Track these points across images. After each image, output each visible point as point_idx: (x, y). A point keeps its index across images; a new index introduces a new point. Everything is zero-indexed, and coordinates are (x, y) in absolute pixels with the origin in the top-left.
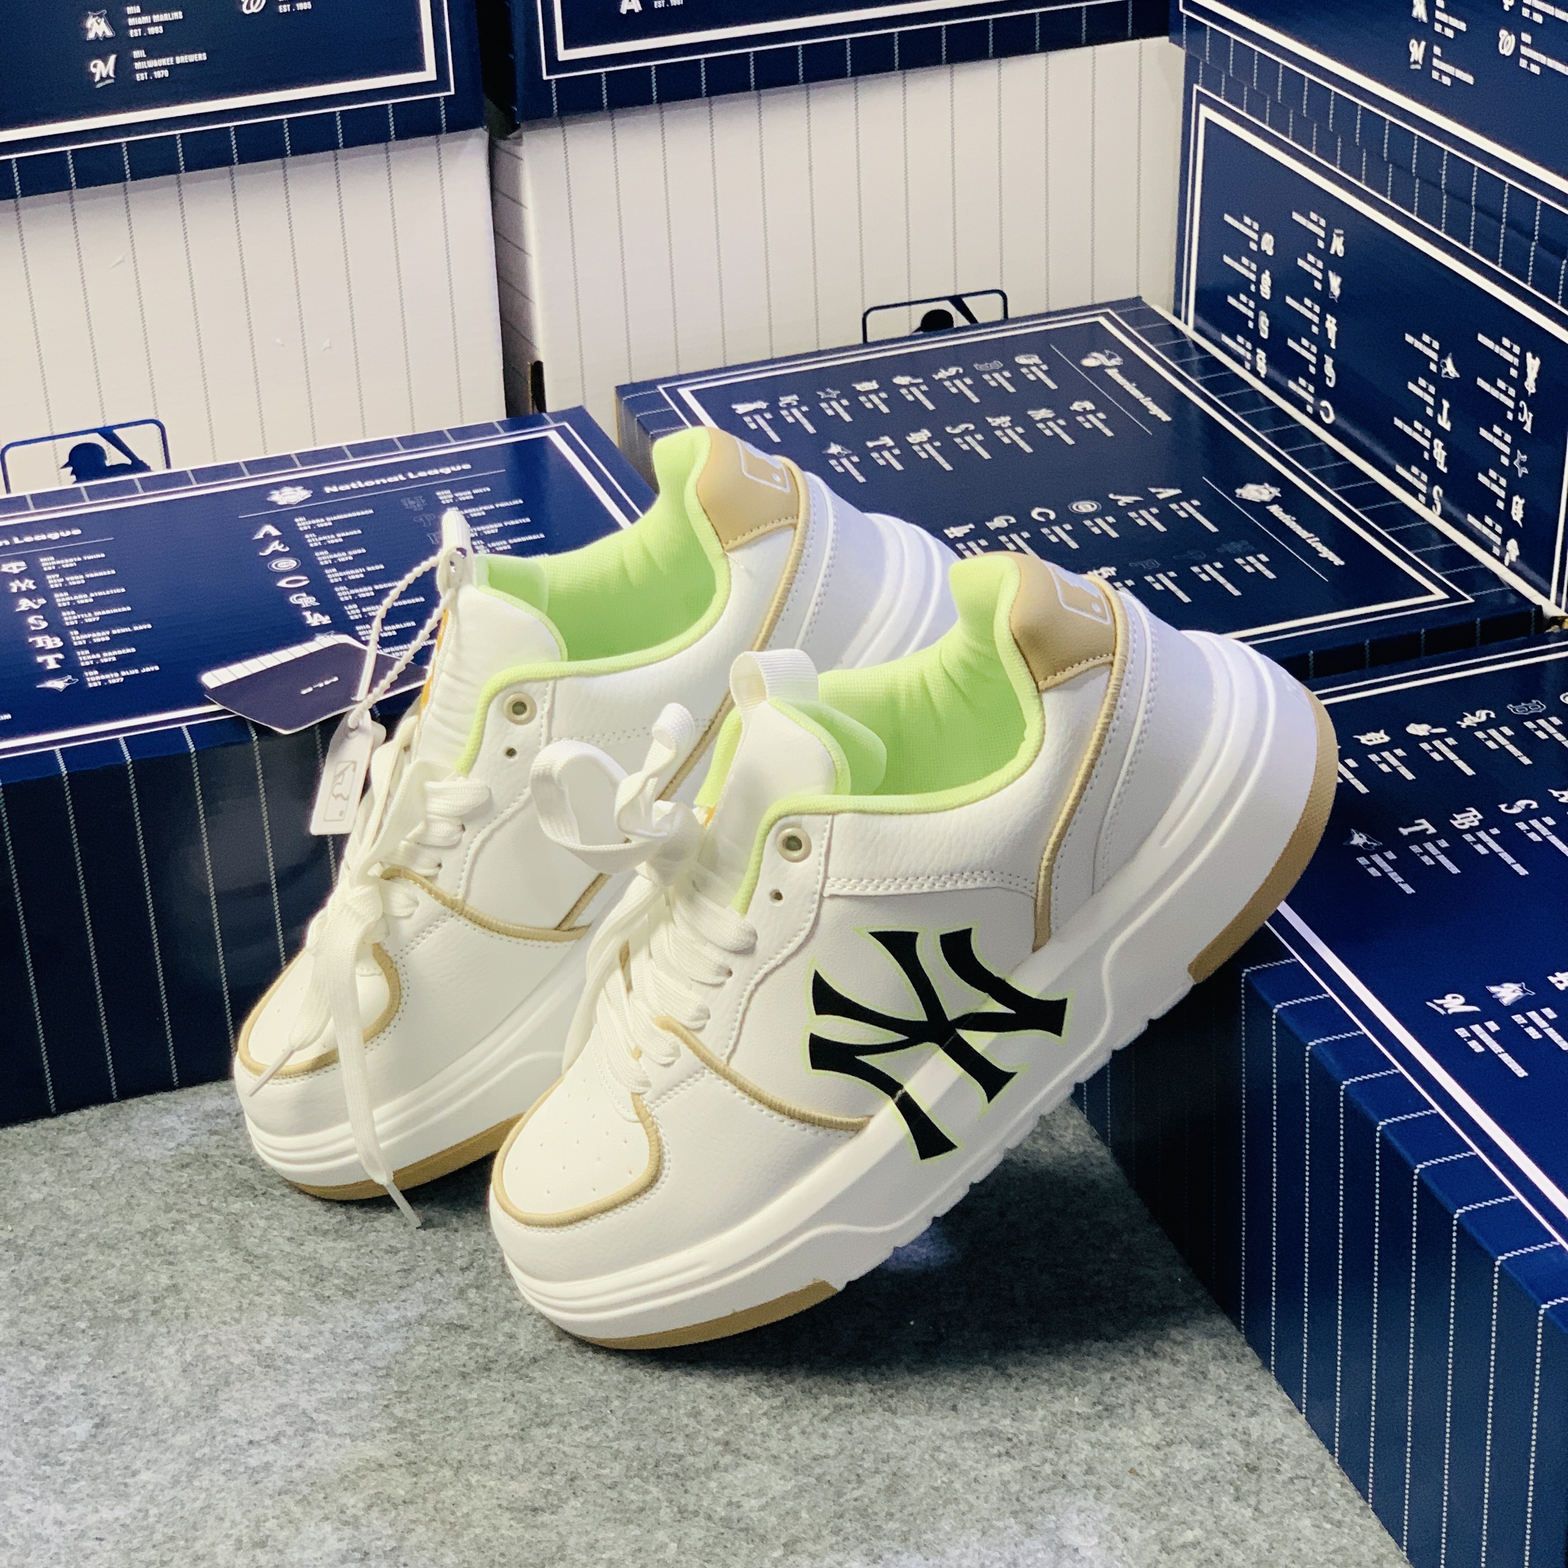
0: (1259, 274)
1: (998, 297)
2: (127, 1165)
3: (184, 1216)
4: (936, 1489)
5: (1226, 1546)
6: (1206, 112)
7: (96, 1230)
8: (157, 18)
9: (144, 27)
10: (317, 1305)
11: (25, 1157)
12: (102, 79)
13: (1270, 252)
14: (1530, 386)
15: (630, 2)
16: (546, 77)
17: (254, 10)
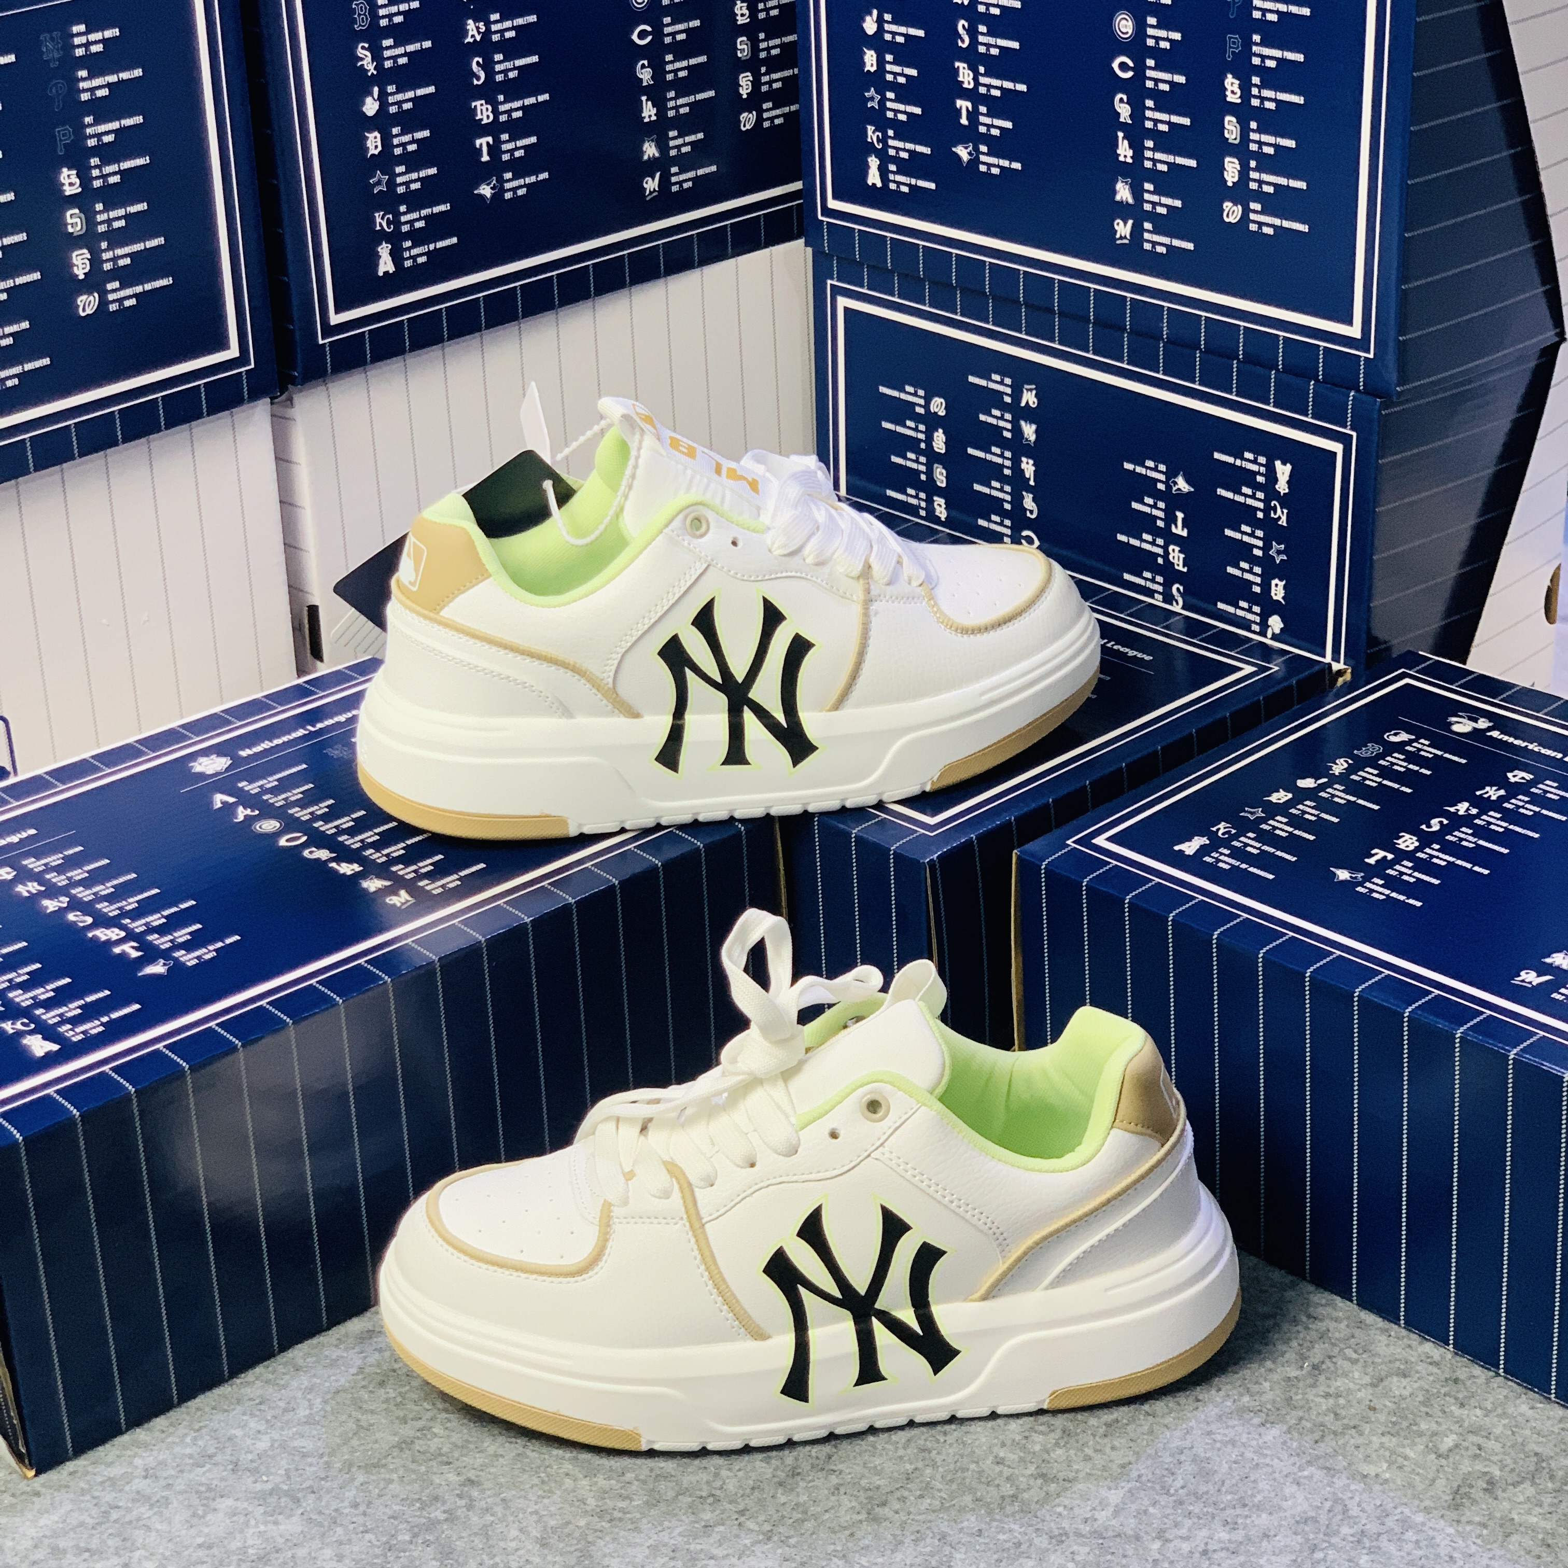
0: (930, 432)
2: (329, 1396)
4: (1235, 1462)
5: (1481, 1441)
6: (843, 302)
8: (7, 330)
11: (221, 1416)
13: (942, 413)
14: (1282, 487)
15: (386, 265)
16: (321, 342)
17: (89, 311)
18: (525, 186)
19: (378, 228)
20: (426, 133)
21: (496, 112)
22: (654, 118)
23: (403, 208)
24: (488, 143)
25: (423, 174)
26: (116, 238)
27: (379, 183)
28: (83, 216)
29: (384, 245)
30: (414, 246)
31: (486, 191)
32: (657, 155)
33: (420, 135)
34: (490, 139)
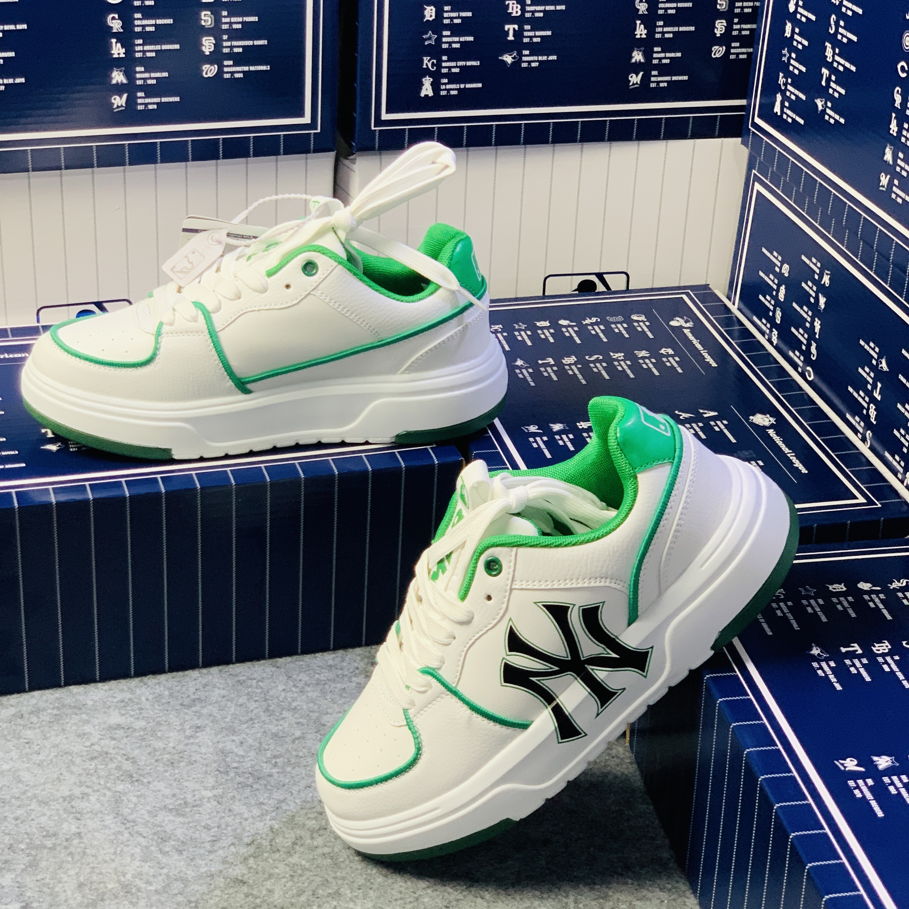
0: (779, 286)
1: (624, 276)
3: (89, 791)
6: (758, 187)
7: (37, 792)
8: (153, 75)
9: (145, 79)
10: (160, 856)
12: (118, 107)
13: (786, 275)
15: (427, 90)
16: (373, 128)
17: (210, 75)
18: (538, 61)
19: (425, 66)
20: (469, 14)
21: (523, 10)
22: (644, 36)
23: (445, 58)
24: (514, 29)
25: (462, 39)
26: (234, 35)
27: (430, 38)
28: (213, 16)
29: (428, 78)
30: (449, 83)
31: (508, 59)
32: (642, 61)
33: (464, 14)
34: (516, 27)
